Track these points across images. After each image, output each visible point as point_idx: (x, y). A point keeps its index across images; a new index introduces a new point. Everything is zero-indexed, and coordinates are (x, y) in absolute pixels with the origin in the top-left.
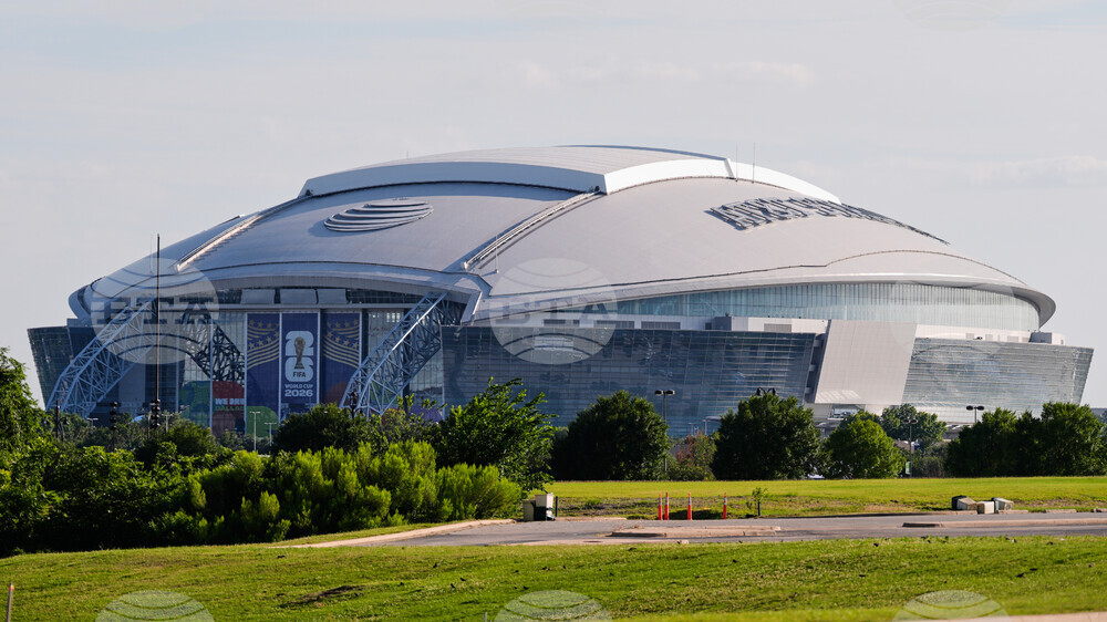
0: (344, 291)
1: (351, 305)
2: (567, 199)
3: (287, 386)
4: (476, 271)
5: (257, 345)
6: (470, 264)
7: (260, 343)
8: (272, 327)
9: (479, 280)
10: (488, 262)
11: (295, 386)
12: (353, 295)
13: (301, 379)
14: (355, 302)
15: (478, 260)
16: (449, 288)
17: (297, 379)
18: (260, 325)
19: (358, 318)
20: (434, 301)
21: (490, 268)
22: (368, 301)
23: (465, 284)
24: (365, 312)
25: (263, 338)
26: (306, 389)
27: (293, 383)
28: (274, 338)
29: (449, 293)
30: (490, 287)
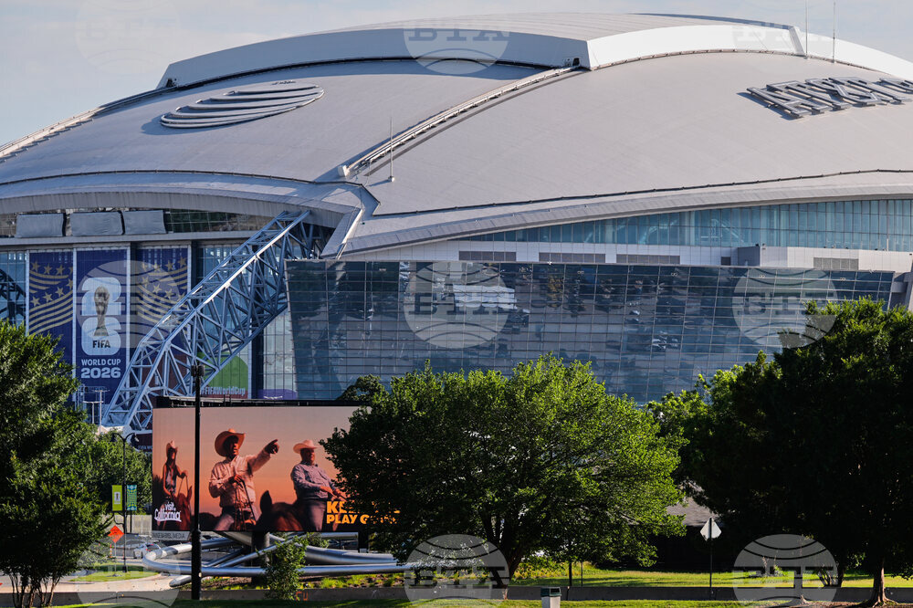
0: (161, 213)
1: (173, 236)
2: (520, 77)
3: (84, 362)
4: (361, 179)
5: (43, 301)
6: (352, 170)
7: (48, 297)
8: (64, 273)
9: (363, 192)
10: (382, 165)
11: (95, 362)
12: (174, 220)
13: (105, 352)
14: (178, 230)
15: (367, 163)
16: (312, 205)
17: (98, 351)
18: (48, 269)
19: (185, 255)
20: (288, 223)
21: (382, 174)
22: (197, 229)
23: (340, 198)
24: (197, 245)
25: (52, 290)
26: (111, 367)
27: (93, 357)
28: (67, 290)
29: (312, 213)
30: (376, 202)
